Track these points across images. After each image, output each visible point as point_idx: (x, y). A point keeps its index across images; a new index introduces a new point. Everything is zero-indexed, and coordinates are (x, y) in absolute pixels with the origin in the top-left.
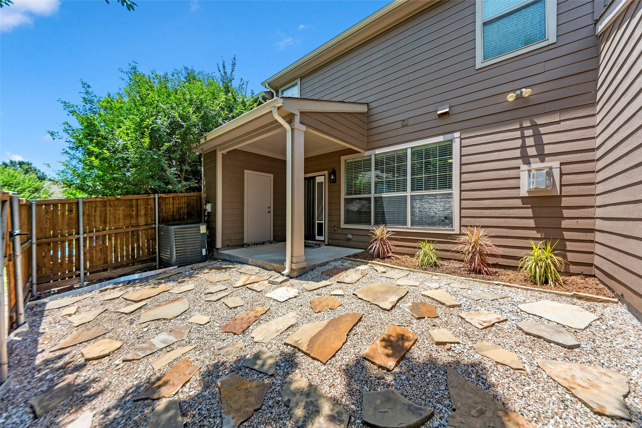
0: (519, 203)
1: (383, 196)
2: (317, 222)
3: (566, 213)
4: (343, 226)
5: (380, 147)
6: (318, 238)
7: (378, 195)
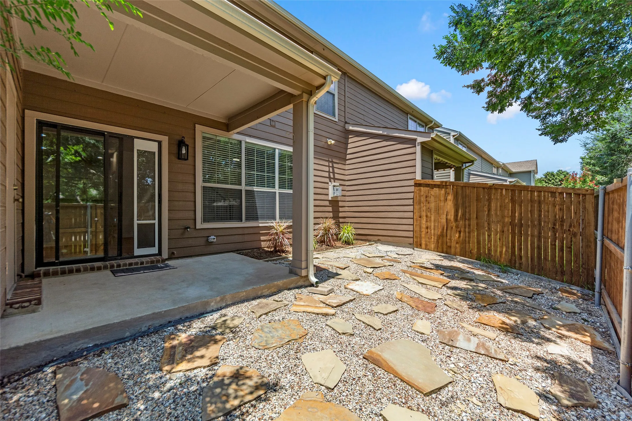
0: (327, 203)
1: (255, 189)
2: (136, 222)
3: (341, 209)
4: (199, 225)
5: (250, 136)
6: (138, 252)
7: (249, 188)
